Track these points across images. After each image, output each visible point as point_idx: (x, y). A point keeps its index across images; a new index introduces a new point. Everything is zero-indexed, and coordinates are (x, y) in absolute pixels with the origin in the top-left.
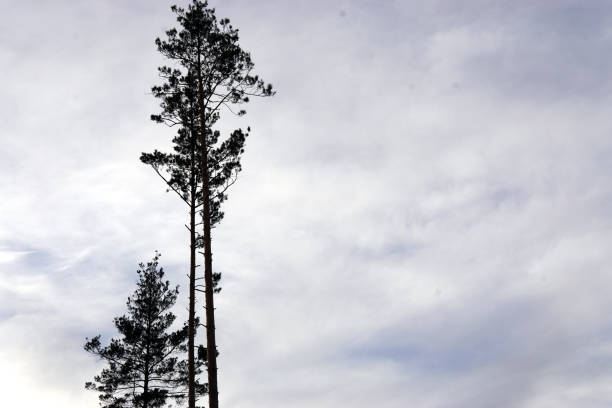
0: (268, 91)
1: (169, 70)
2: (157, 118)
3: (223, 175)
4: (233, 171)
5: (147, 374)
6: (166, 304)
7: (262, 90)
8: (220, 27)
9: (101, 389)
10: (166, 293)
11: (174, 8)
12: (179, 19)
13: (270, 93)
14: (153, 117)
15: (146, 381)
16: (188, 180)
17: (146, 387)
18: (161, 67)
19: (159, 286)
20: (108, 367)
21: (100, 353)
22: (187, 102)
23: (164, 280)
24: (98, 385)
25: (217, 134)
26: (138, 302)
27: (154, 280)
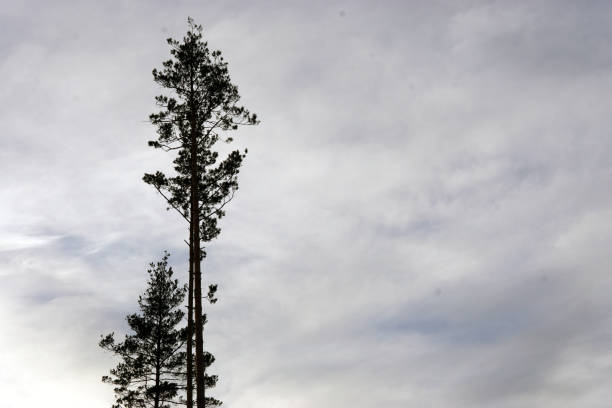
0: (253, 120)
1: (166, 99)
2: (154, 144)
3: (221, 194)
4: (230, 189)
5: (158, 367)
6: (175, 301)
7: (247, 119)
8: (211, 58)
9: (117, 382)
10: (175, 292)
11: (169, 41)
12: (173, 52)
13: (255, 122)
14: (151, 143)
15: (158, 375)
16: (188, 198)
17: (157, 380)
18: (159, 96)
19: (169, 284)
20: (123, 362)
21: (114, 349)
22: (188, 125)
23: (173, 279)
24: (114, 378)
25: (216, 155)
26: (150, 300)
27: (163, 279)
